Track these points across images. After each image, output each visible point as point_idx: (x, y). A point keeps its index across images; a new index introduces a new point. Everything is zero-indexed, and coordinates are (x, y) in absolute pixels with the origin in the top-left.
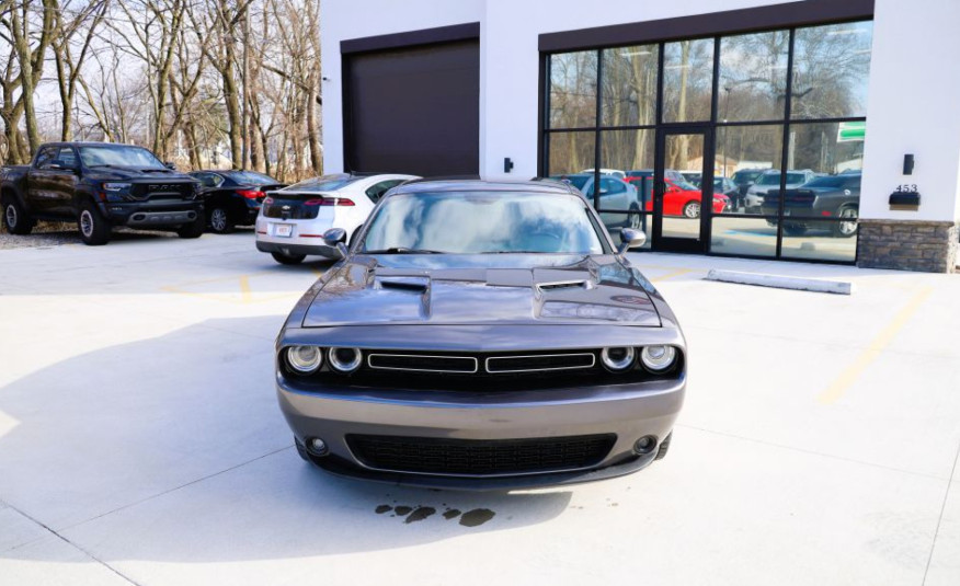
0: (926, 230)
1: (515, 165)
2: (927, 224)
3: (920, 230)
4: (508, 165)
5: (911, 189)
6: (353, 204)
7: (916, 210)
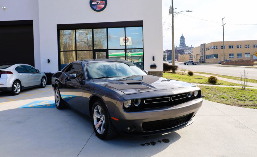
0: (158, 73)
1: (50, 61)
2: (158, 72)
3: (157, 73)
4: (49, 61)
5: (154, 64)
6: (12, 73)
7: (156, 69)
